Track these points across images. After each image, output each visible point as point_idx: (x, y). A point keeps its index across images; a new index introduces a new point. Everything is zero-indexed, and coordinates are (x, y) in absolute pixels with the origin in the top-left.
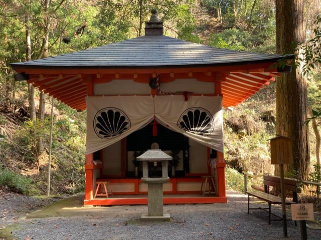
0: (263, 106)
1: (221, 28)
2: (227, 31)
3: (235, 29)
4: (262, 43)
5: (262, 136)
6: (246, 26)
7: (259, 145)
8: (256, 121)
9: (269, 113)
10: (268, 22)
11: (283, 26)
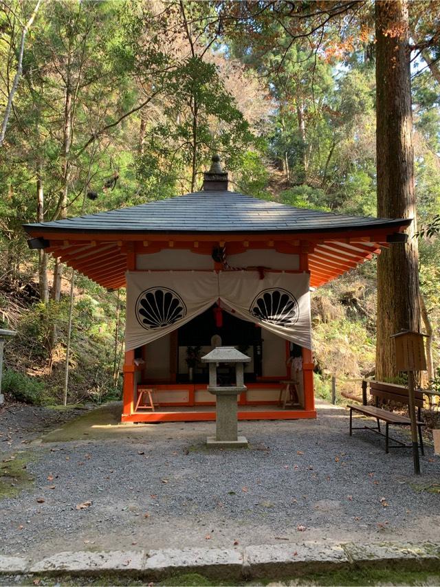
0: (342, 285)
1: (287, 185)
2: (297, 188)
3: (306, 187)
4: (340, 205)
5: (342, 324)
6: (319, 182)
7: (338, 335)
8: (334, 304)
9: (350, 294)
10: (347, 178)
11: (387, 181)
